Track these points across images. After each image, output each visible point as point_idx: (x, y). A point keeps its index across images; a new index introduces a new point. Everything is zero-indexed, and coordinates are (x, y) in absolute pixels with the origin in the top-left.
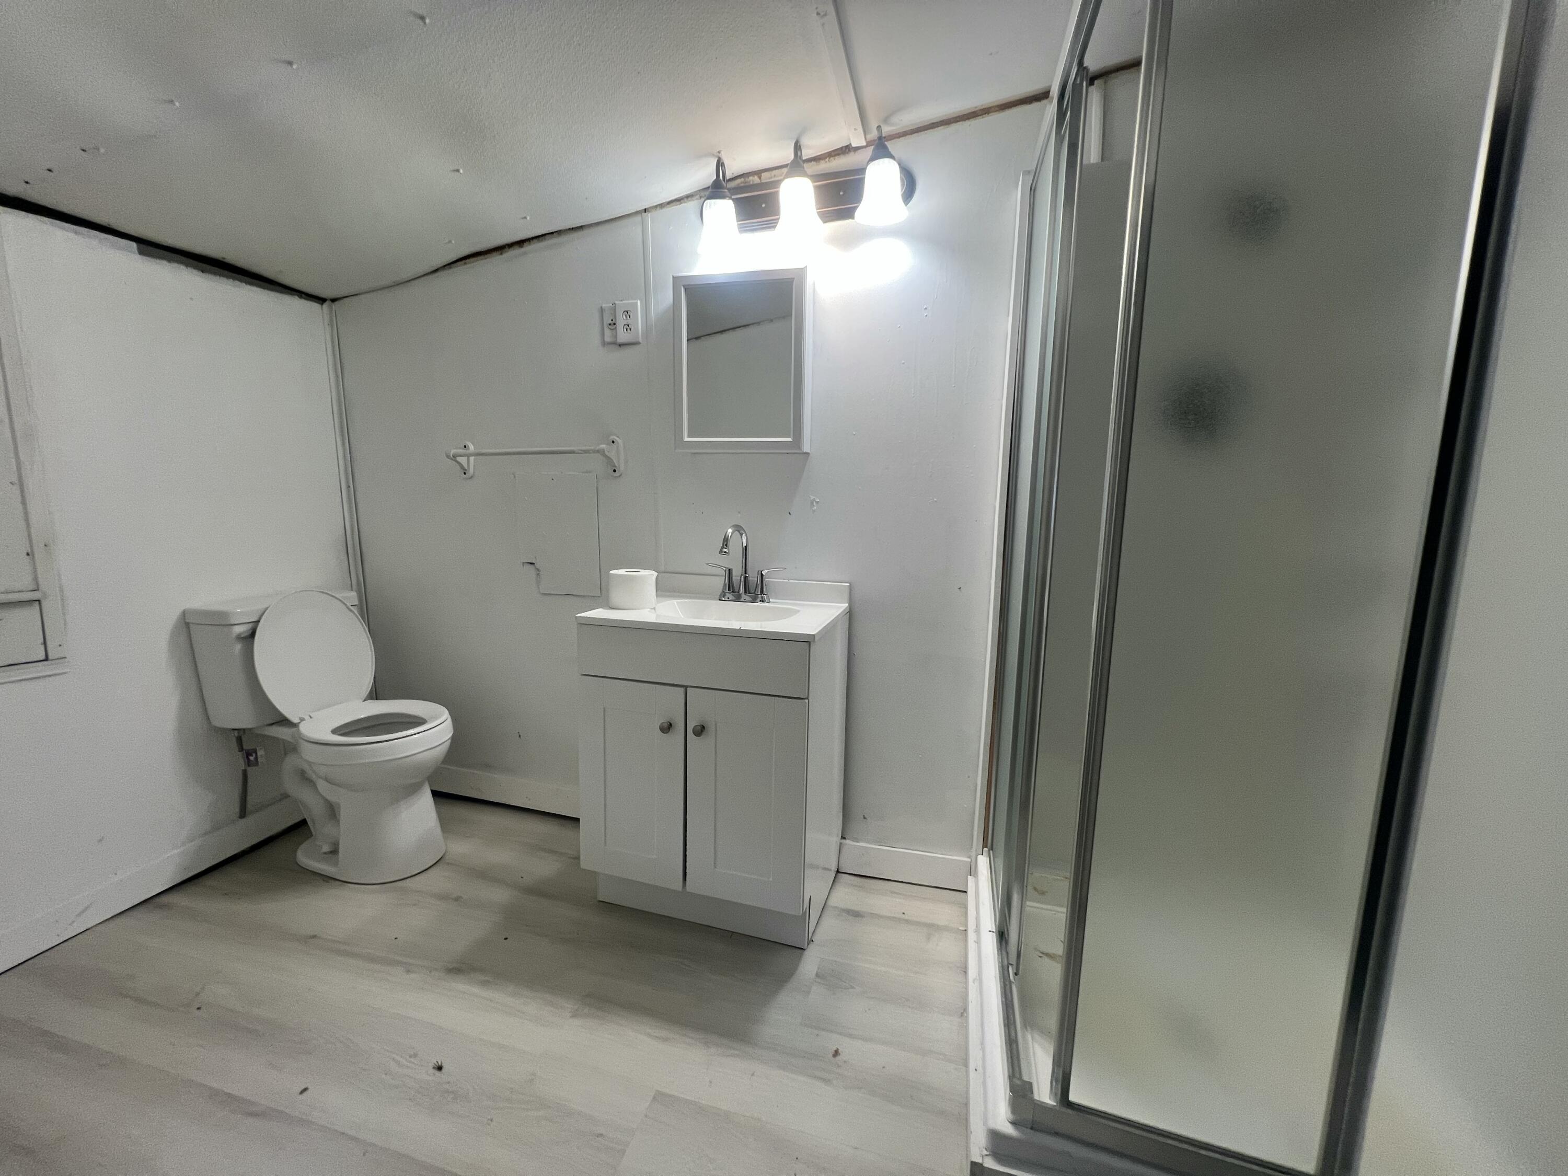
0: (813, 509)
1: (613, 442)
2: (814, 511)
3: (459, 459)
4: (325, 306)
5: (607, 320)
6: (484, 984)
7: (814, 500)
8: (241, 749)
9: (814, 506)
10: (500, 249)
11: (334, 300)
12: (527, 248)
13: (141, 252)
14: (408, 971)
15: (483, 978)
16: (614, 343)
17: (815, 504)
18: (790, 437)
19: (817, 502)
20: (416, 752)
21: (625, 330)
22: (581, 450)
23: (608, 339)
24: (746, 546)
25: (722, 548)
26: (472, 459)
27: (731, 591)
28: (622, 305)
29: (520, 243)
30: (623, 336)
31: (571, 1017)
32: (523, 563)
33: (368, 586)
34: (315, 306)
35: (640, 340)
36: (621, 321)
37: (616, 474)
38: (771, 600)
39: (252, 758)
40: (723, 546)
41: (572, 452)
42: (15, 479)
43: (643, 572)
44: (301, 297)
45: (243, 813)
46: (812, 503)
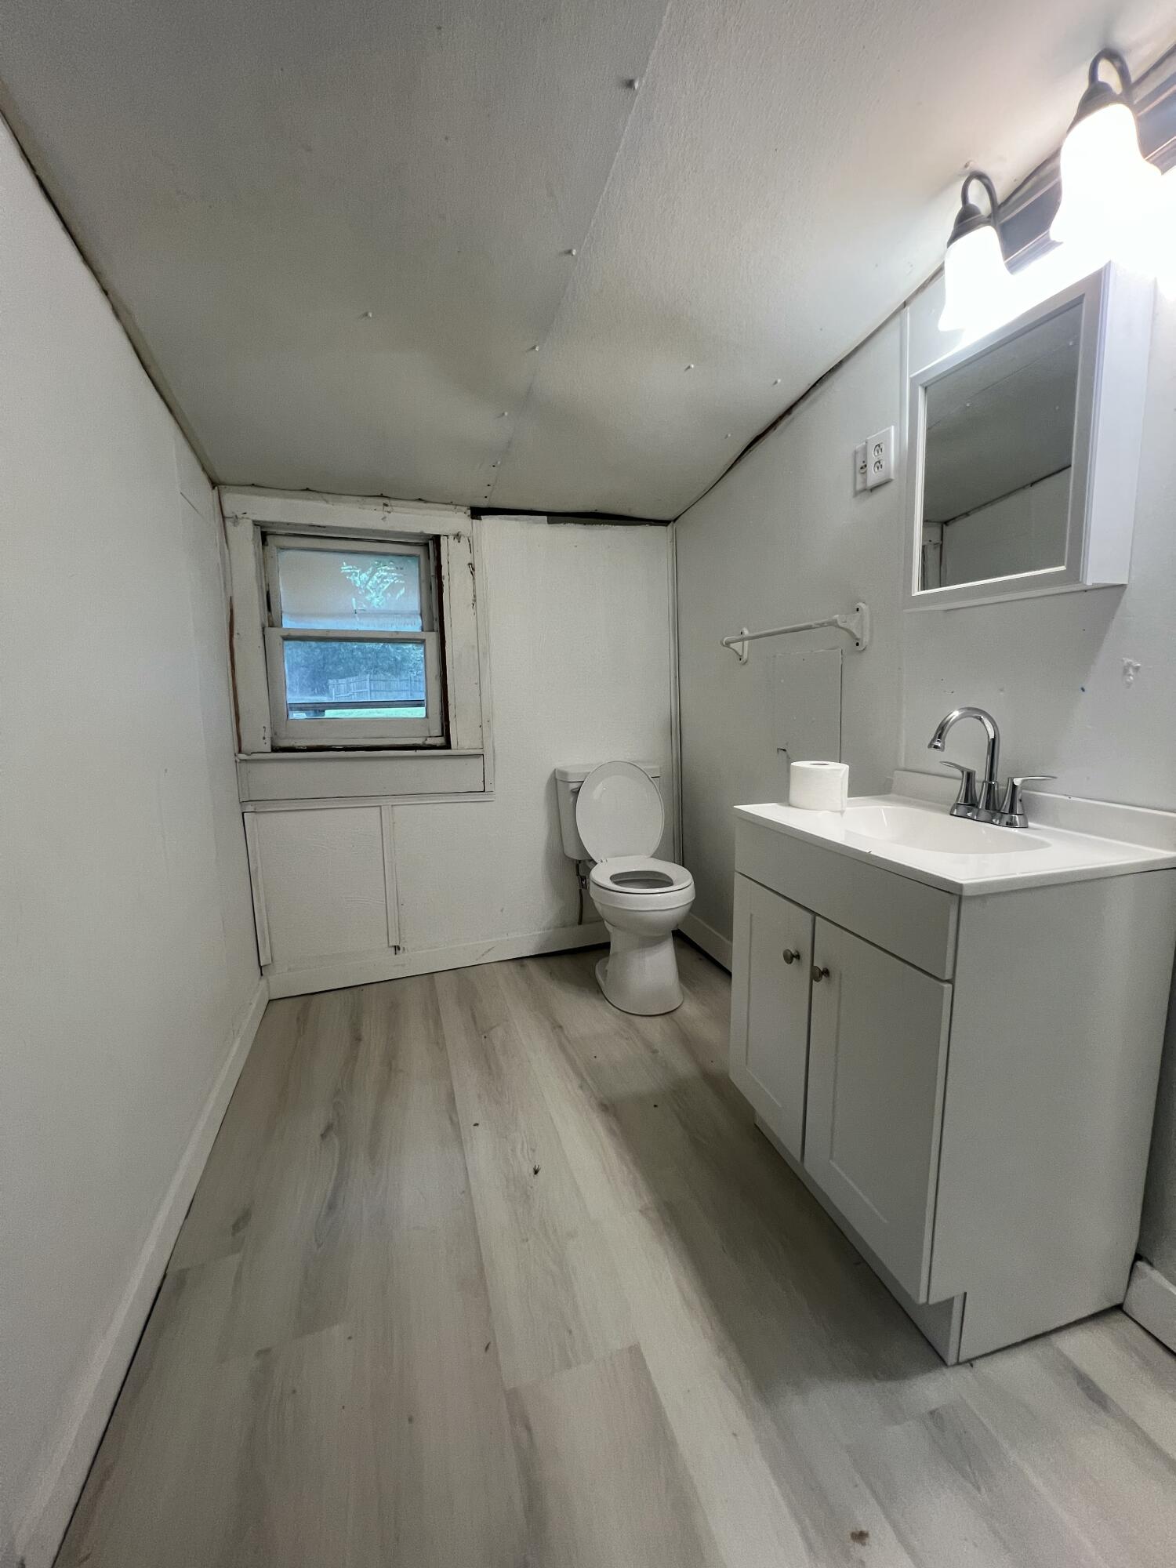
0: (1128, 680)
1: (858, 610)
2: (1129, 685)
3: (732, 645)
4: (669, 526)
5: (860, 464)
6: (611, 1132)
7: (1129, 665)
8: (578, 874)
9: (1130, 675)
10: (773, 425)
11: (675, 520)
12: (795, 412)
13: (549, 522)
14: (581, 1087)
15: (615, 1128)
16: (864, 490)
17: (1131, 671)
18: (1063, 565)
19: (1137, 669)
20: (647, 909)
21: (876, 469)
22: (818, 624)
23: (859, 487)
24: (994, 740)
25: (934, 740)
26: (746, 642)
27: (969, 802)
28: (873, 440)
29: (789, 411)
30: (874, 476)
31: (640, 1211)
32: (778, 749)
33: (684, 762)
34: (662, 528)
35: (892, 477)
36: (872, 458)
37: (860, 648)
38: (1030, 824)
39: (584, 883)
40: (935, 738)
41: (809, 628)
42: (477, 681)
43: (833, 766)
44: (651, 525)
45: (580, 922)
46: (1125, 671)
